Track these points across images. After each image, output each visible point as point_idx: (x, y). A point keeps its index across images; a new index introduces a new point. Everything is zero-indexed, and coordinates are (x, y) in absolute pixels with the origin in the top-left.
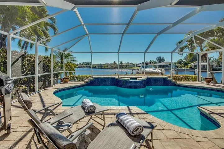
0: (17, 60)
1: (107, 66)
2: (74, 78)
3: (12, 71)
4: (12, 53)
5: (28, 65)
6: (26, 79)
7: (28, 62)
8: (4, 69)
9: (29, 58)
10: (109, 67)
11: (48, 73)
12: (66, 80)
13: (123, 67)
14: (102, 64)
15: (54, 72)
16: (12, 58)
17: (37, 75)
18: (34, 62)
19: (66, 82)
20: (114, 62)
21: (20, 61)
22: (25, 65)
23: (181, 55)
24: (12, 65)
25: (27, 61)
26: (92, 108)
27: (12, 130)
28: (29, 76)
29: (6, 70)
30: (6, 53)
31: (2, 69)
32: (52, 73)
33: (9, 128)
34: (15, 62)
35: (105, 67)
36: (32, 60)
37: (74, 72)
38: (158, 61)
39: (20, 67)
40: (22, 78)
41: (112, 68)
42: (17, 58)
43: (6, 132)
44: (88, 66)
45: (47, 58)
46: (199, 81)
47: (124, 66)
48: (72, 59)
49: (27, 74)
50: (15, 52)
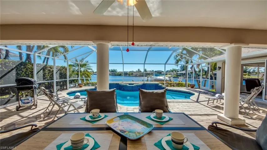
0: (40, 70)
1: (132, 74)
2: (88, 84)
3: (37, 78)
4: (37, 65)
5: (49, 73)
6: (47, 83)
7: (49, 72)
8: (31, 76)
9: (49, 69)
10: (134, 75)
11: (65, 80)
12: (81, 85)
13: (147, 75)
14: (128, 72)
15: (70, 79)
16: (37, 69)
17: (55, 80)
18: (53, 71)
19: (81, 87)
20: (139, 69)
21: (42, 71)
22: (46, 74)
23: (177, 66)
24: (37, 73)
25: (48, 70)
26: (78, 96)
27: (38, 106)
28: (49, 81)
29: (33, 76)
30: (33, 66)
31: (30, 76)
32: (68, 79)
33: (36, 105)
34: (39, 71)
35: (129, 74)
36: (51, 70)
37: (90, 79)
38: (181, 69)
39: (42, 75)
40: (45, 83)
41: (136, 76)
42: (40, 69)
43: (35, 107)
44: (113, 74)
45: (64, 67)
46: (186, 87)
47: (148, 73)
48: (89, 68)
49: (48, 80)
50: (39, 64)
